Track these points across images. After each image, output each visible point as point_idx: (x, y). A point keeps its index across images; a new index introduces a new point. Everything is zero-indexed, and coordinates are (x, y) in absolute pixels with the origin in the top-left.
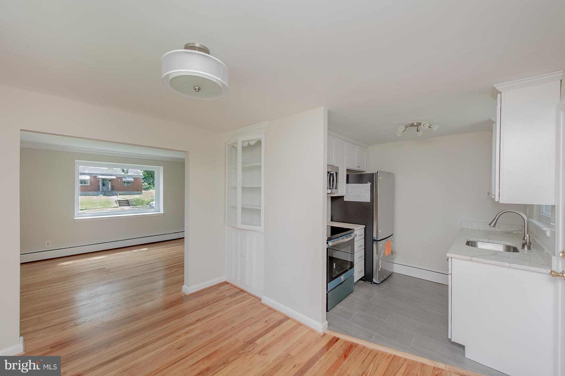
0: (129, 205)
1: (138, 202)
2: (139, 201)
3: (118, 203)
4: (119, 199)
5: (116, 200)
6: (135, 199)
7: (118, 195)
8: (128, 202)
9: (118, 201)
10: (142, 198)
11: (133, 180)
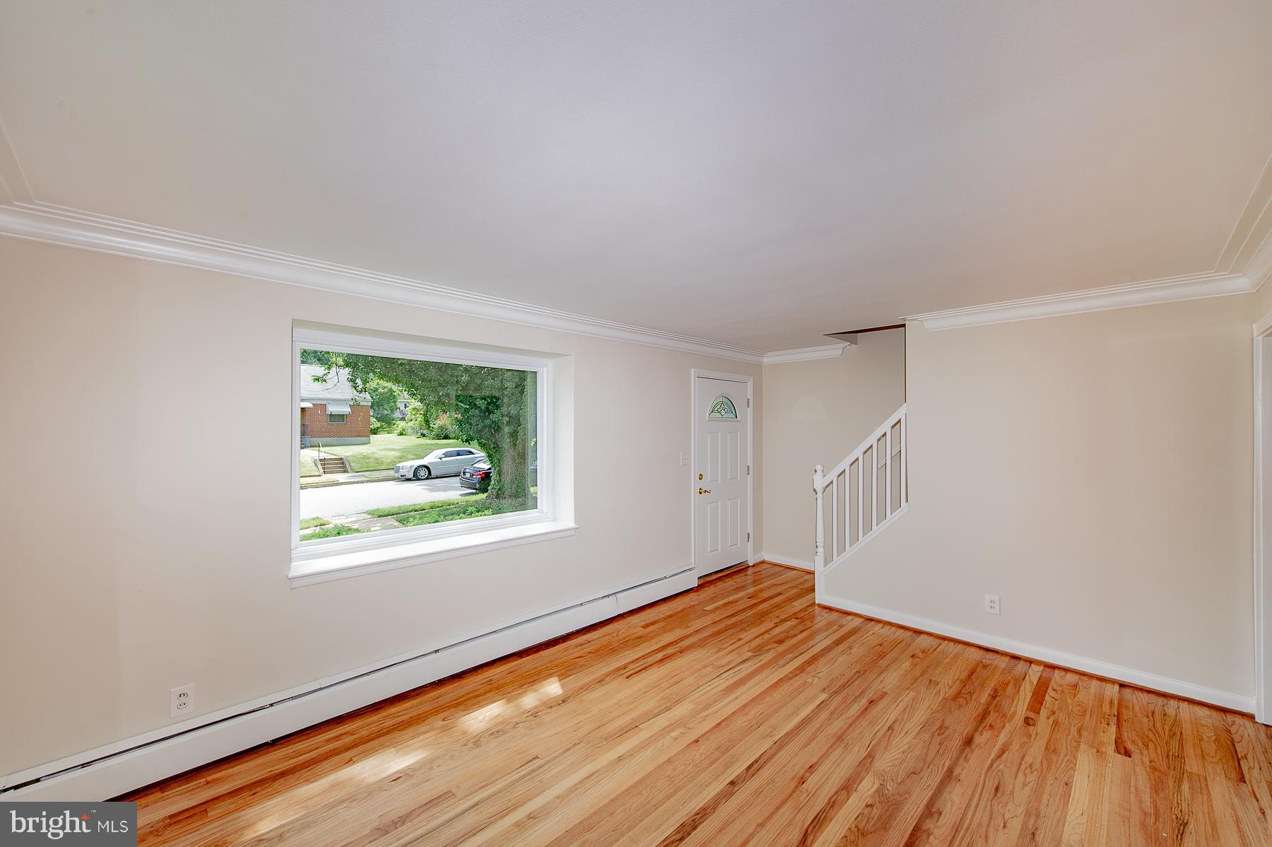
0: (346, 471)
1: (366, 463)
2: (367, 461)
3: (320, 466)
4: (322, 456)
5: (317, 458)
6: (358, 456)
7: (319, 446)
8: (343, 463)
9: (321, 460)
10: (374, 453)
11: (350, 410)
